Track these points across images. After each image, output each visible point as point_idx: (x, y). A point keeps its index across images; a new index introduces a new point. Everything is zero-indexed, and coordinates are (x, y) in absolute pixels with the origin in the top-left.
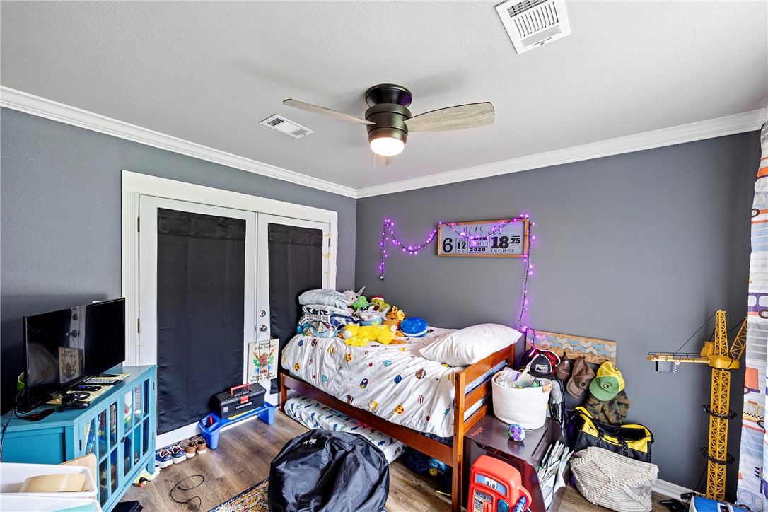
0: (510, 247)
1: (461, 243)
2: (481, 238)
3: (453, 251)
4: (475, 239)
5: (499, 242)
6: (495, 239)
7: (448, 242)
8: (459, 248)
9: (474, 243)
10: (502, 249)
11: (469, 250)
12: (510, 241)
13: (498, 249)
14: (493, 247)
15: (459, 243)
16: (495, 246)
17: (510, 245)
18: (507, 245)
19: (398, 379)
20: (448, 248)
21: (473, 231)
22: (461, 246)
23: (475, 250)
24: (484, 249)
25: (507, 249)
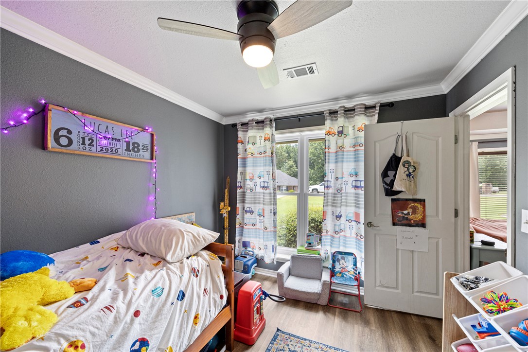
0: (141, 152)
1: (87, 139)
2: (113, 139)
3: (75, 145)
4: (105, 138)
5: (131, 147)
6: (128, 143)
7: (64, 132)
8: (84, 143)
9: (104, 142)
10: (134, 153)
11: (99, 149)
12: (141, 147)
13: (131, 153)
14: (126, 150)
15: (84, 139)
16: (128, 149)
17: (141, 150)
18: (138, 151)
19: (182, 296)
20: (63, 141)
21: (103, 129)
22: (87, 142)
23: (107, 150)
24: (117, 151)
25: (138, 154)
